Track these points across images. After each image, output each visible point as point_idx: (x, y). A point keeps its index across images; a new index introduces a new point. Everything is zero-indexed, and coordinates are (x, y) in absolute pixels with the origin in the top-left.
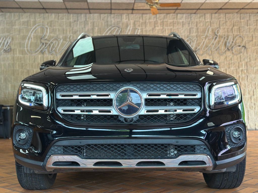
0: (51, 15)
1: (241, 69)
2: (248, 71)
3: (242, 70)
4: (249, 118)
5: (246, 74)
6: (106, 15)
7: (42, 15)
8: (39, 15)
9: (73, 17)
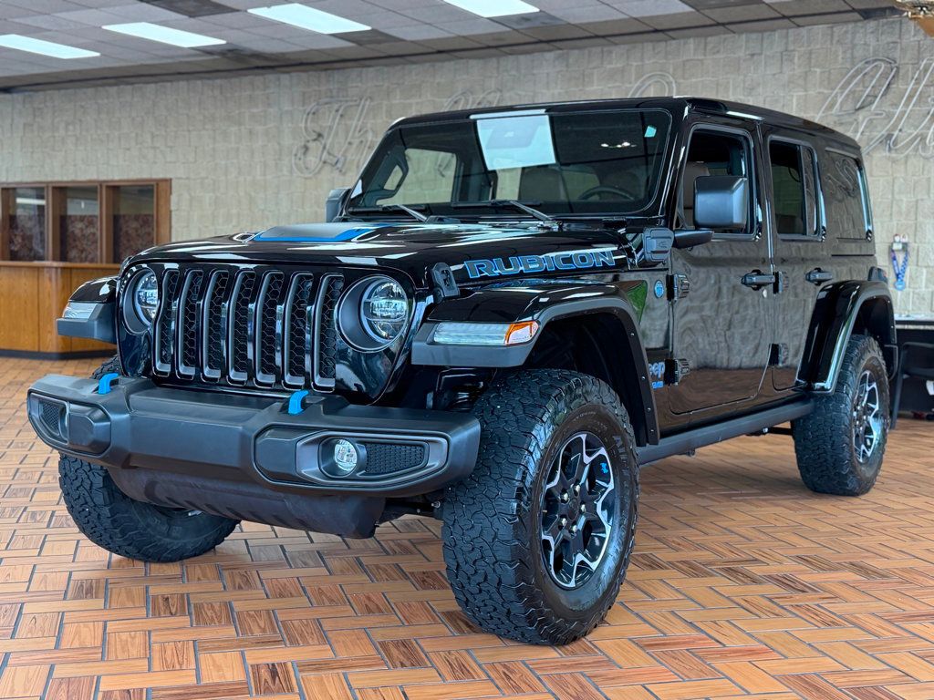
0: (685, 44)
6: (850, 26)
7: (663, 44)
8: (654, 49)
9: (747, 41)
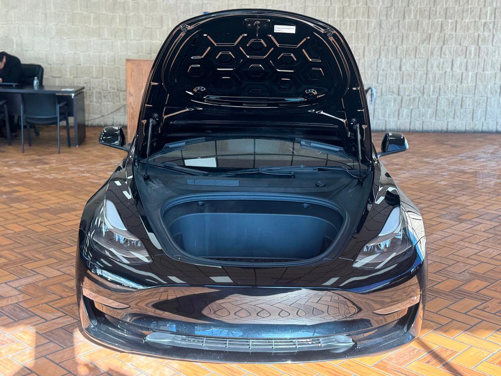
1: (483, 21)
2: (495, 26)
3: (485, 23)
4: (488, 112)
5: (492, 32)
